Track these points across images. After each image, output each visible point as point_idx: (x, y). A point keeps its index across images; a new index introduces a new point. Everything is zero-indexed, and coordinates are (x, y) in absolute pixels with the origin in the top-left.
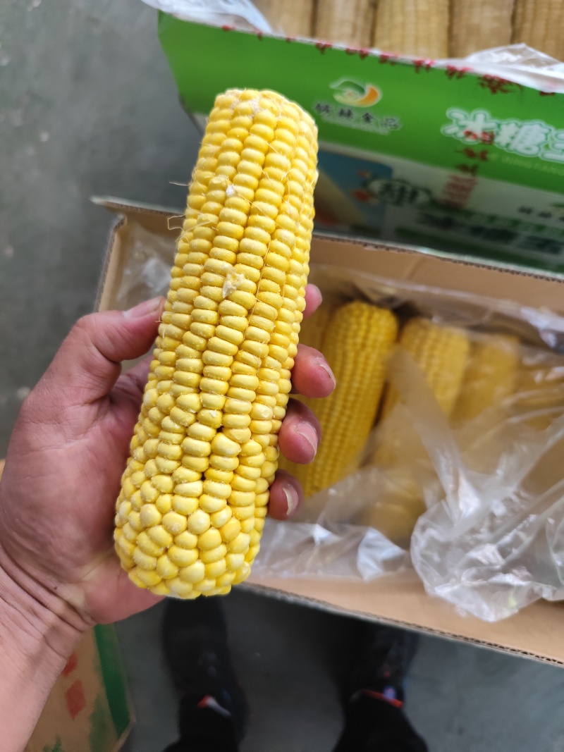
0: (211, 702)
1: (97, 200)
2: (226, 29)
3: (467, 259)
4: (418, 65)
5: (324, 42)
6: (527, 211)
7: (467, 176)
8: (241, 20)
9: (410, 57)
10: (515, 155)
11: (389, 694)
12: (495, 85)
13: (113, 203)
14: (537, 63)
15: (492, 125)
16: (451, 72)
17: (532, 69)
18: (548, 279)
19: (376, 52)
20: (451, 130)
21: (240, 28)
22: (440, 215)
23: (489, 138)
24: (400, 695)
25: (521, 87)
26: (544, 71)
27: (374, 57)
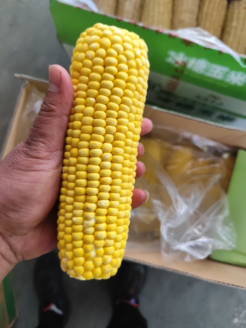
0: (54, 308)
1: (17, 75)
2: (78, 8)
3: (172, 112)
4: (157, 32)
5: (119, 18)
6: (199, 97)
7: (175, 80)
8: (85, 5)
9: (154, 28)
10: (194, 73)
11: (133, 302)
12: (188, 43)
13: (24, 77)
14: (204, 36)
15: (185, 59)
16: (170, 36)
17: (202, 38)
18: (203, 123)
19: (141, 24)
20: (169, 60)
21: (85, 8)
22: (164, 96)
23: (184, 64)
24: (137, 302)
25: (197, 45)
26: (207, 39)
27: (140, 27)
